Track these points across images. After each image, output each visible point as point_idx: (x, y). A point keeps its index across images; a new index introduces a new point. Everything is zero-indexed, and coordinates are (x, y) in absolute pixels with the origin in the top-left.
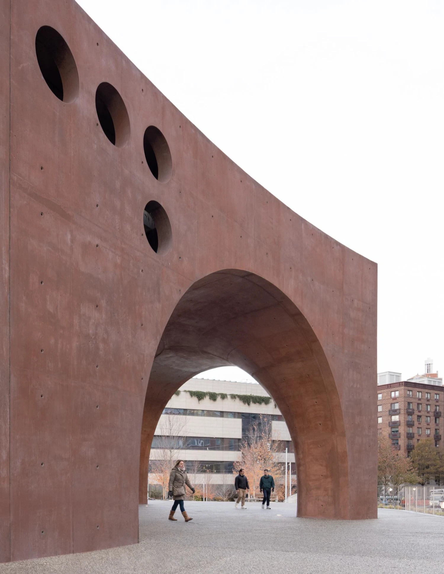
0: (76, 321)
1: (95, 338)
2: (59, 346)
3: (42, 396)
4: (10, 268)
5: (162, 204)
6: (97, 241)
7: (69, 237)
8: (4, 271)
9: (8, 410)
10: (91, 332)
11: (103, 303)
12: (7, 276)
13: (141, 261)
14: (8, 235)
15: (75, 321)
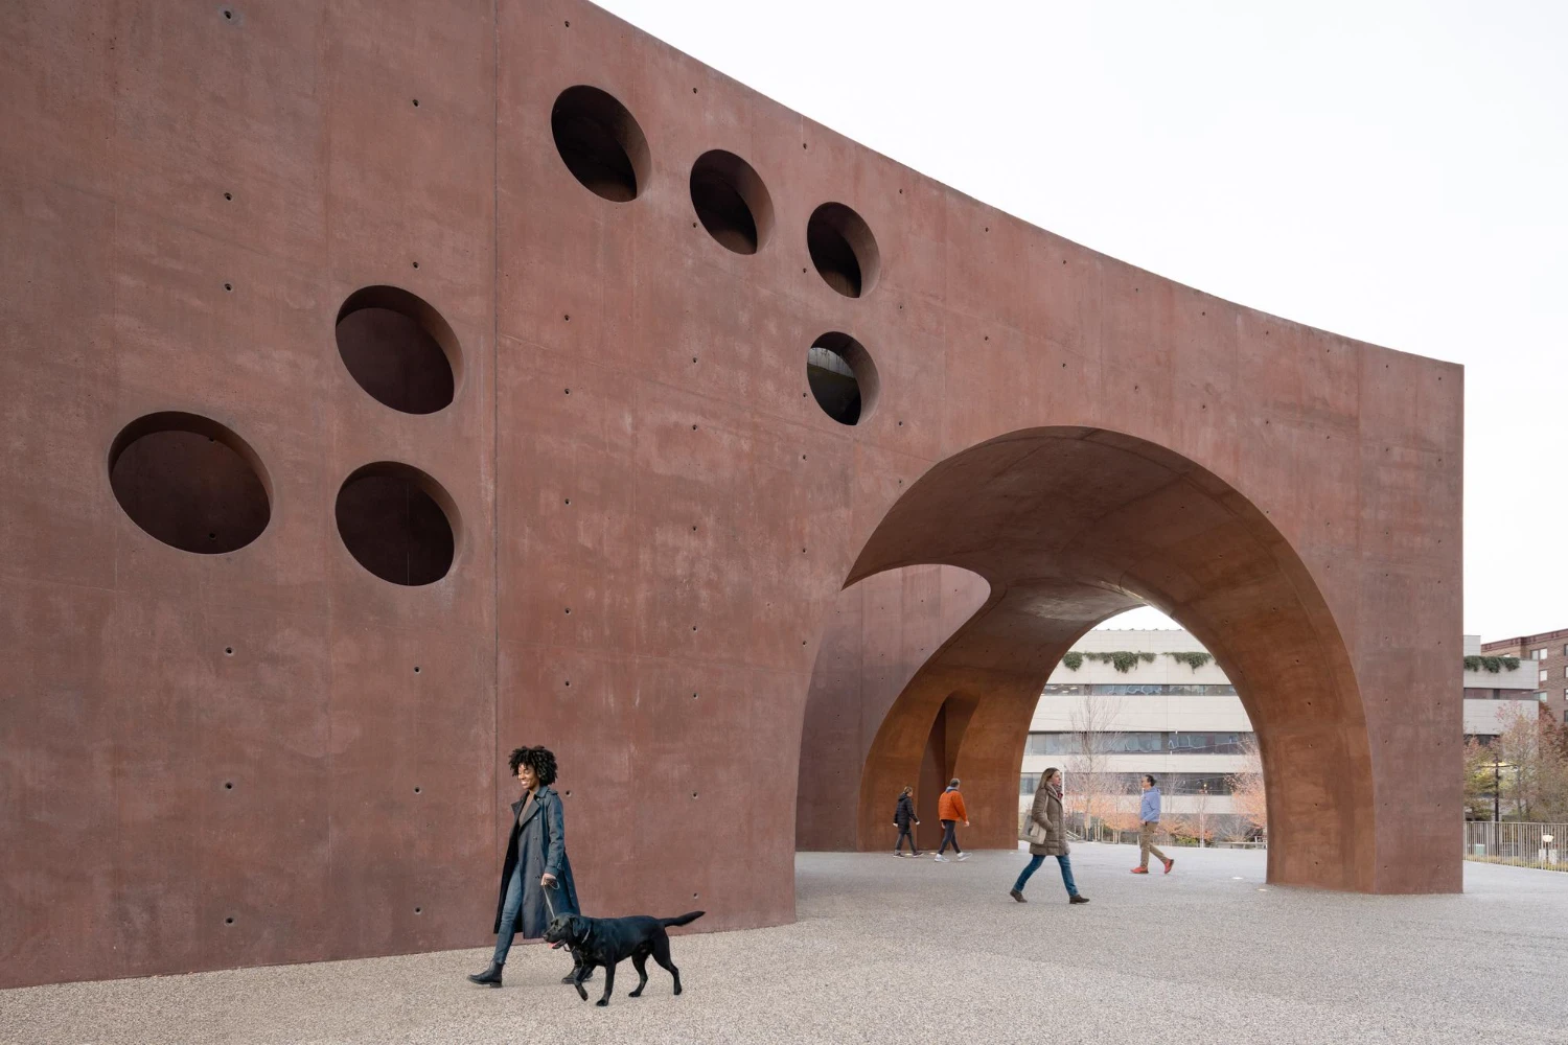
0: (644, 556)
1: (689, 582)
2: (607, 601)
3: (567, 684)
4: (496, 487)
5: (853, 335)
6: (693, 420)
7: (628, 420)
8: (483, 492)
9: (493, 709)
10: (679, 572)
11: (709, 522)
12: (490, 499)
13: (802, 441)
14: (493, 435)
15: (641, 557)
